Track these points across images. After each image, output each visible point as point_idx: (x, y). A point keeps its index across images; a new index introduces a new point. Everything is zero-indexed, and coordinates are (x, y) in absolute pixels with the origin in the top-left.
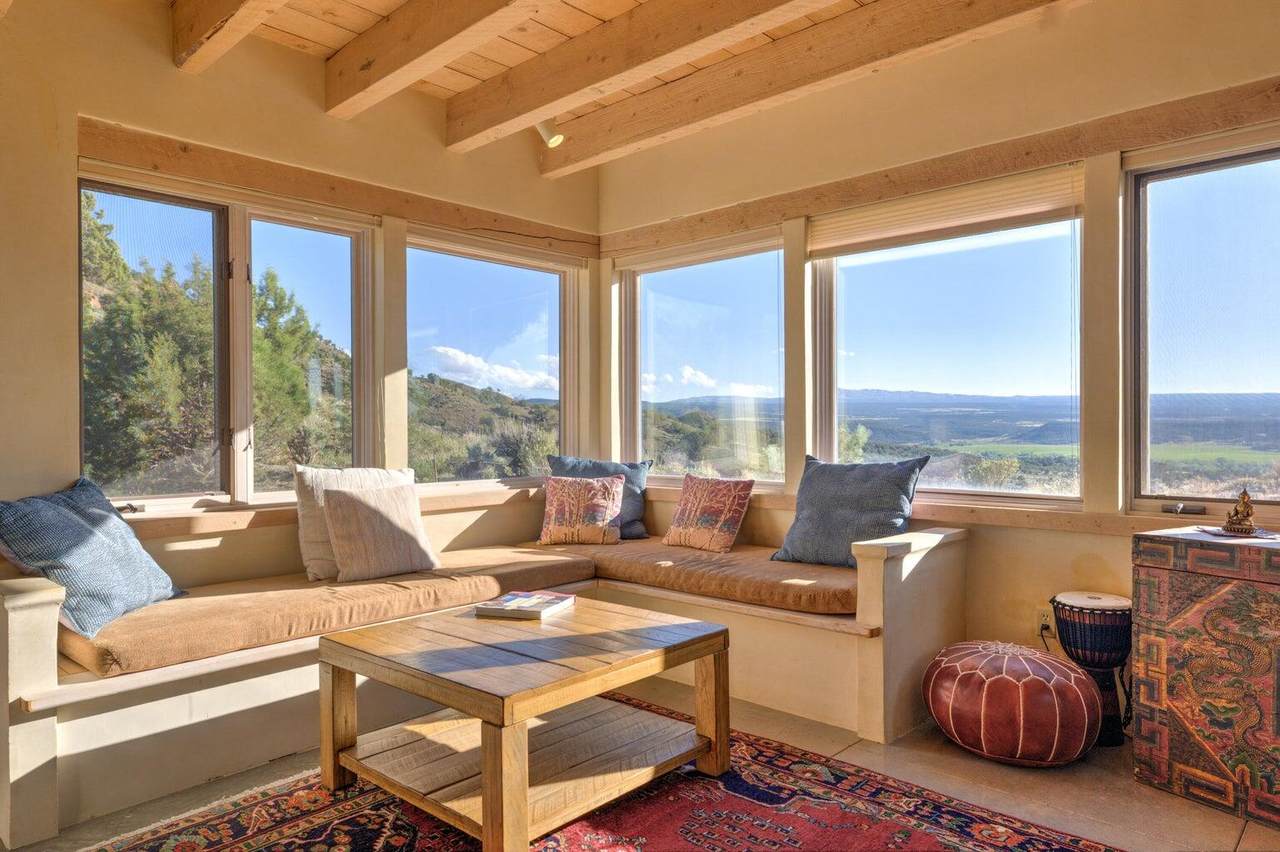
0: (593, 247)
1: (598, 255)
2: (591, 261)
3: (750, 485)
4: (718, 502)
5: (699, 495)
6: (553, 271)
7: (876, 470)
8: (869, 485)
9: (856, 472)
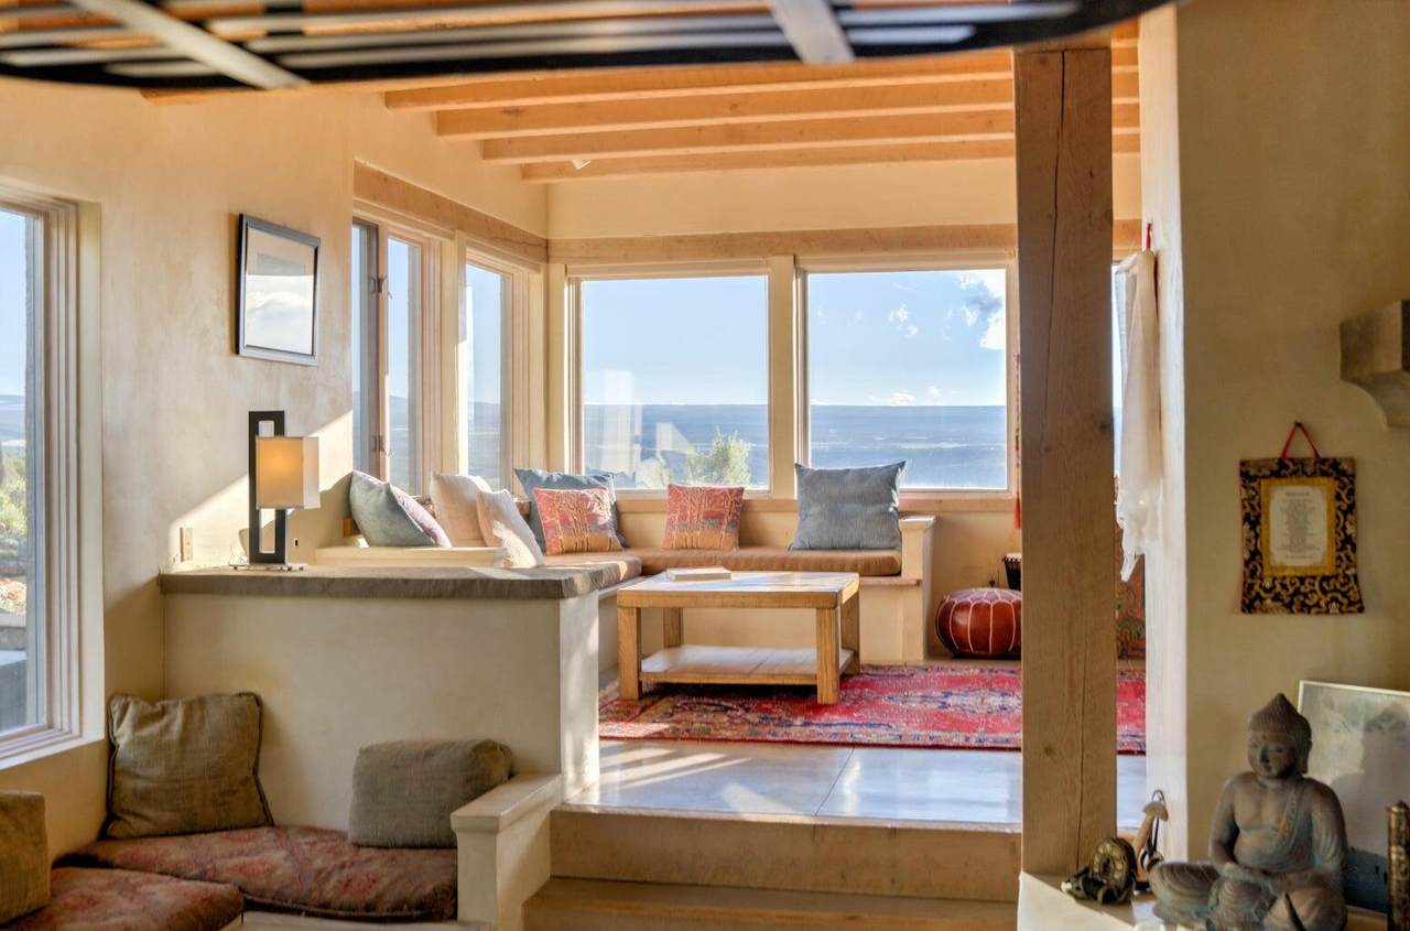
0: (541, 251)
1: (547, 259)
2: (543, 265)
3: (741, 491)
4: (717, 507)
5: (696, 502)
6: (496, 270)
7: (869, 473)
8: (866, 484)
9: (850, 475)
